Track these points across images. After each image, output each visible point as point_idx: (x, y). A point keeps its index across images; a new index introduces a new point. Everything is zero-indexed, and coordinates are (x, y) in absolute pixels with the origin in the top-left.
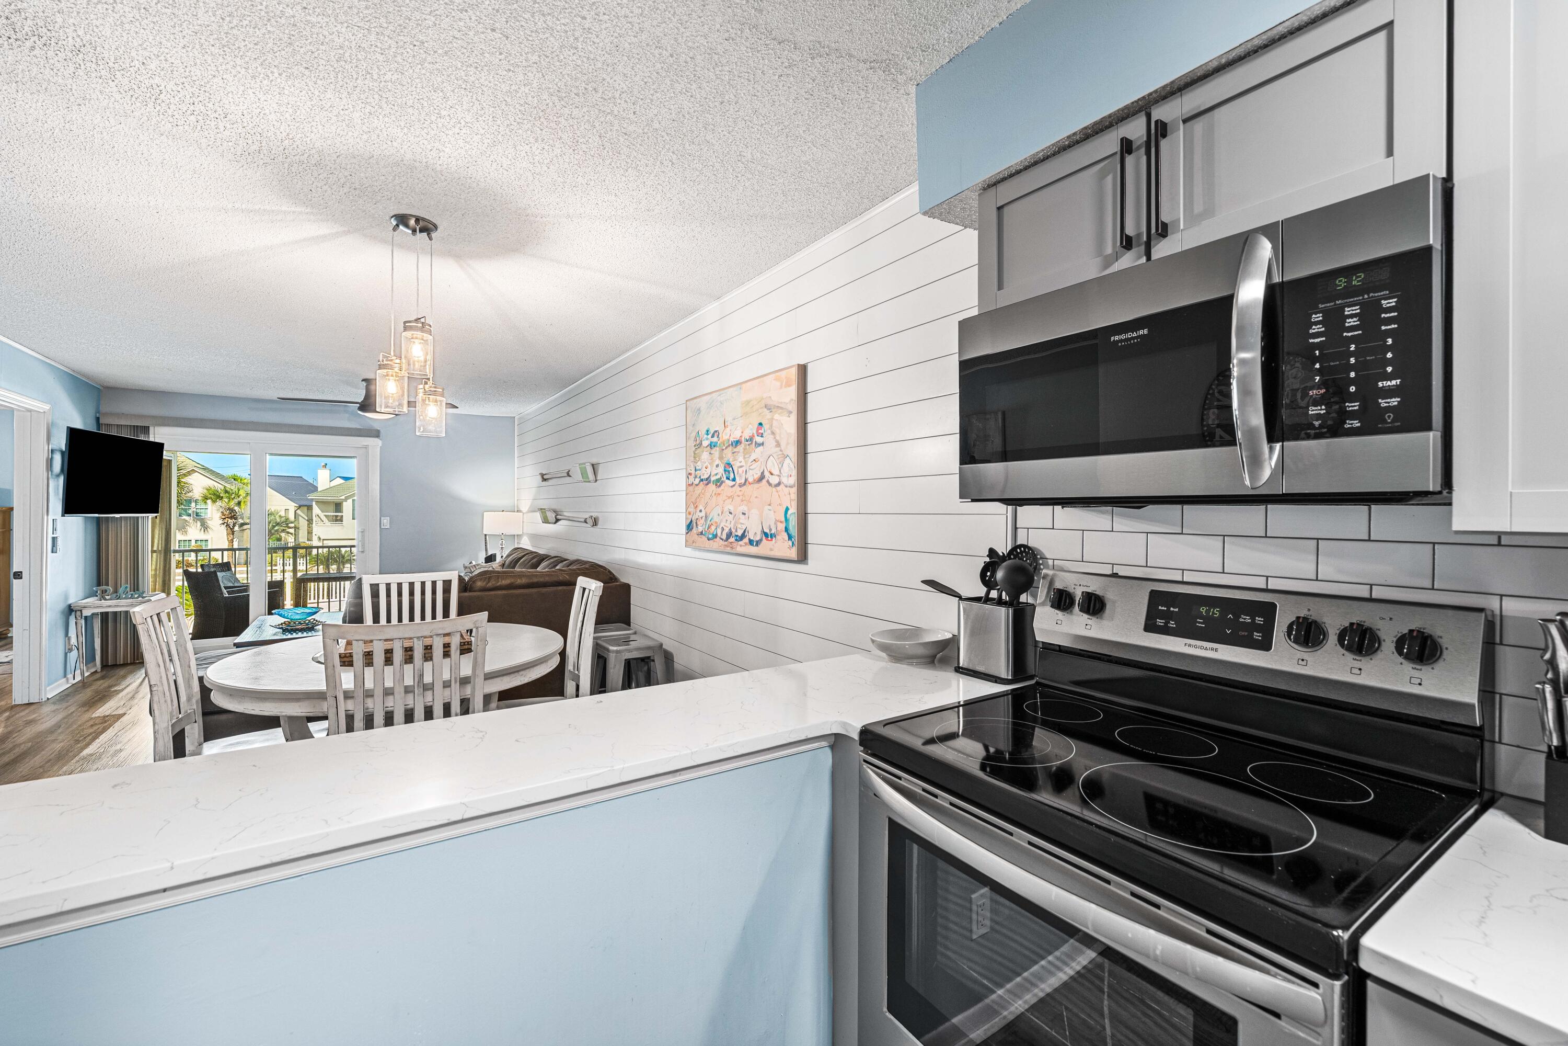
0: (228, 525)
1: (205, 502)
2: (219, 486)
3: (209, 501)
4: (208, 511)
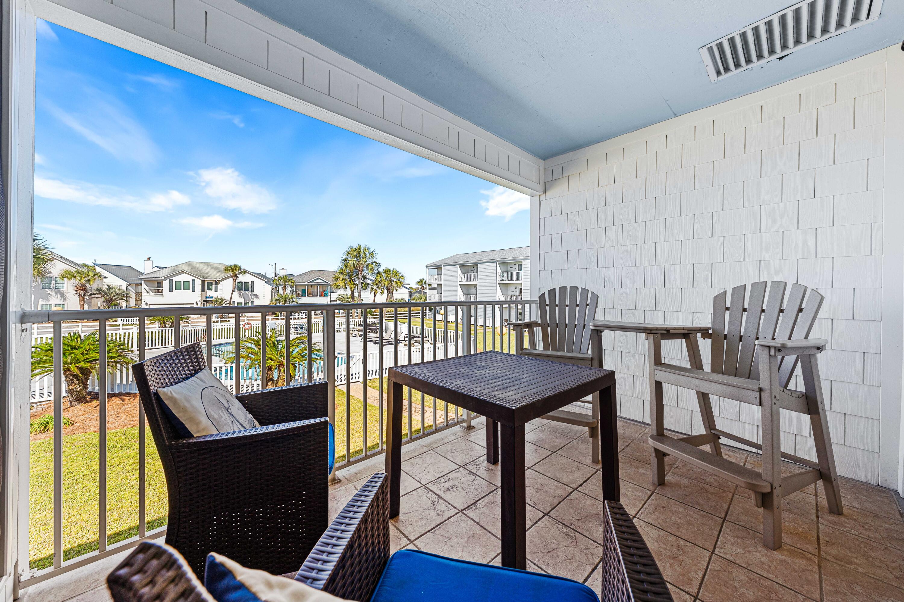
0: (80, 295)
1: (63, 279)
2: (73, 270)
3: (65, 279)
4: (65, 285)
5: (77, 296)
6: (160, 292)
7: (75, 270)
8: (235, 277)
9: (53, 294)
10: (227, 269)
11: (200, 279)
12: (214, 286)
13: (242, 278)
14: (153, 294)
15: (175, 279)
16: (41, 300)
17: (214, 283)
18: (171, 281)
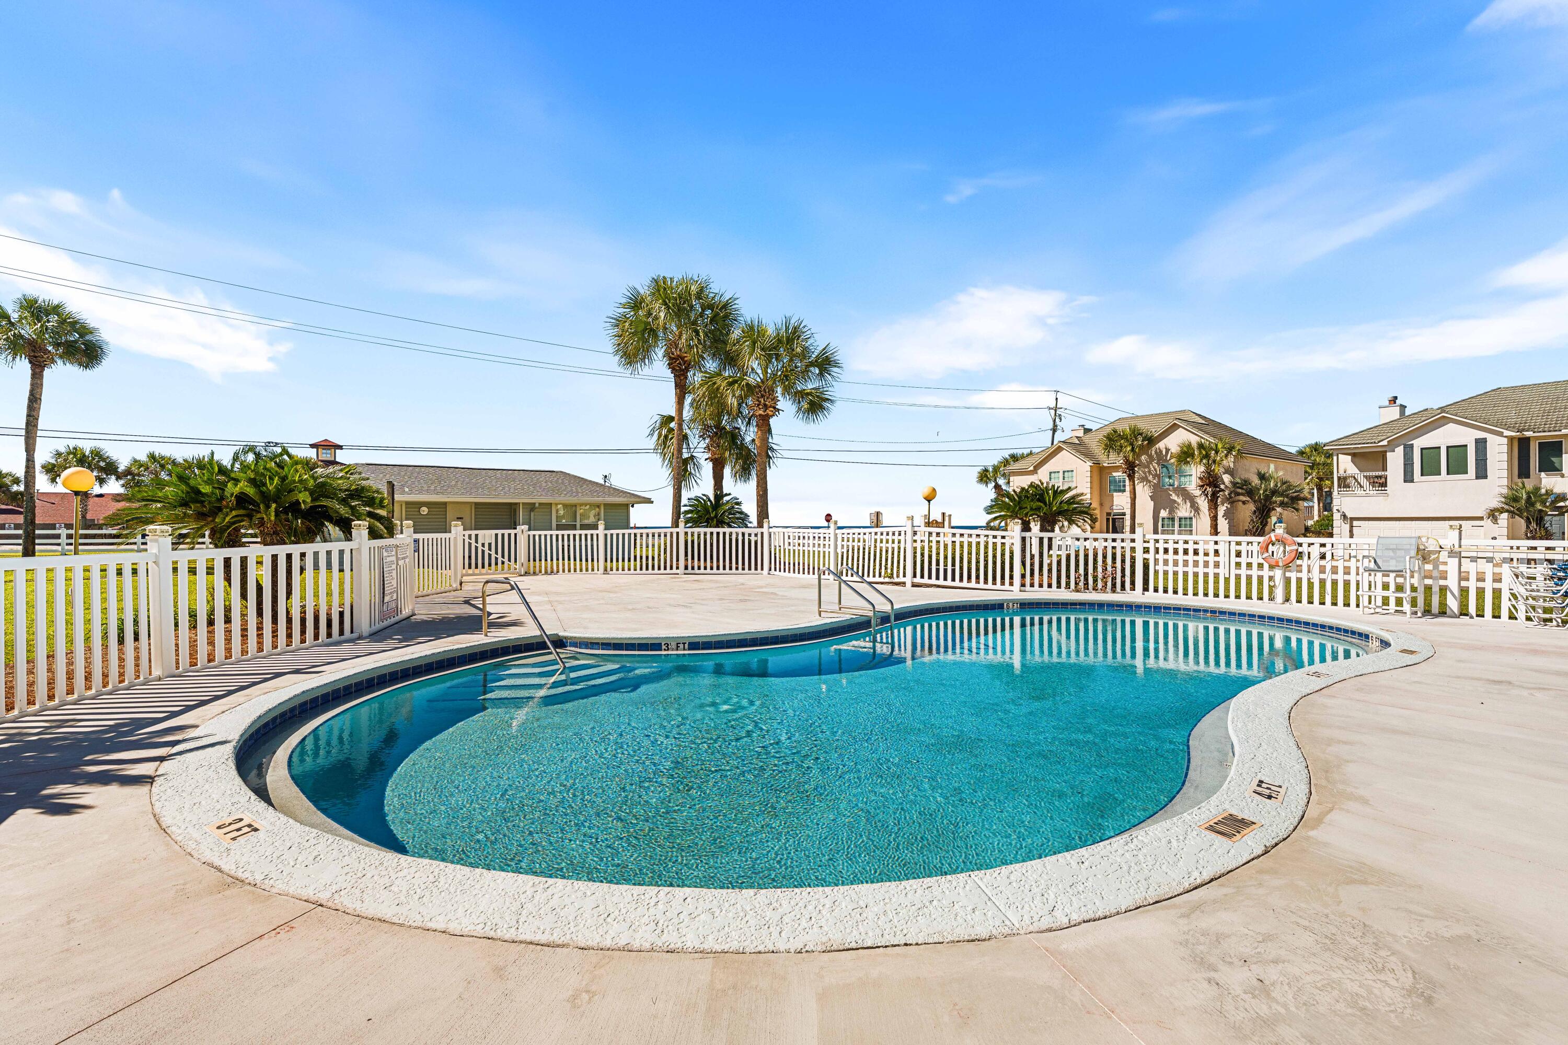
7: (1198, 439)
11: (1500, 434)
14: (1362, 490)
15: (1419, 443)
16: (1163, 510)
18: (1409, 449)
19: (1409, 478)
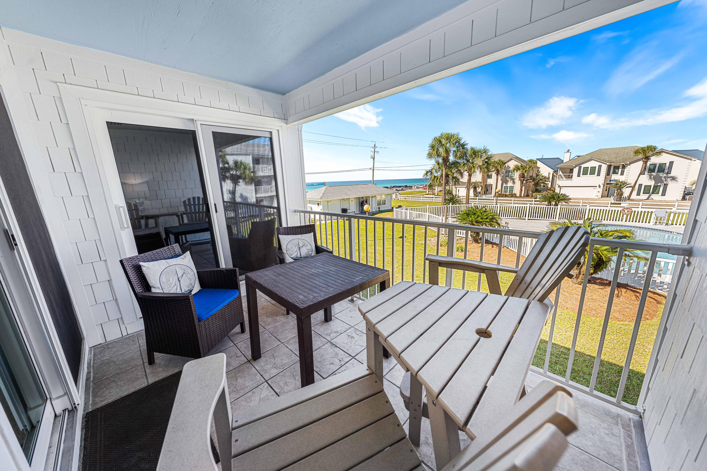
3: (515, 171)
4: (515, 175)
5: (520, 181)
6: (570, 177)
7: (520, 164)
8: (647, 158)
9: (509, 180)
10: (637, 152)
11: (606, 164)
12: (620, 170)
13: (655, 160)
14: (565, 179)
15: (583, 166)
16: (504, 184)
17: (621, 167)
18: (580, 168)
19: (579, 176)
